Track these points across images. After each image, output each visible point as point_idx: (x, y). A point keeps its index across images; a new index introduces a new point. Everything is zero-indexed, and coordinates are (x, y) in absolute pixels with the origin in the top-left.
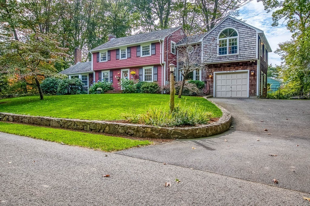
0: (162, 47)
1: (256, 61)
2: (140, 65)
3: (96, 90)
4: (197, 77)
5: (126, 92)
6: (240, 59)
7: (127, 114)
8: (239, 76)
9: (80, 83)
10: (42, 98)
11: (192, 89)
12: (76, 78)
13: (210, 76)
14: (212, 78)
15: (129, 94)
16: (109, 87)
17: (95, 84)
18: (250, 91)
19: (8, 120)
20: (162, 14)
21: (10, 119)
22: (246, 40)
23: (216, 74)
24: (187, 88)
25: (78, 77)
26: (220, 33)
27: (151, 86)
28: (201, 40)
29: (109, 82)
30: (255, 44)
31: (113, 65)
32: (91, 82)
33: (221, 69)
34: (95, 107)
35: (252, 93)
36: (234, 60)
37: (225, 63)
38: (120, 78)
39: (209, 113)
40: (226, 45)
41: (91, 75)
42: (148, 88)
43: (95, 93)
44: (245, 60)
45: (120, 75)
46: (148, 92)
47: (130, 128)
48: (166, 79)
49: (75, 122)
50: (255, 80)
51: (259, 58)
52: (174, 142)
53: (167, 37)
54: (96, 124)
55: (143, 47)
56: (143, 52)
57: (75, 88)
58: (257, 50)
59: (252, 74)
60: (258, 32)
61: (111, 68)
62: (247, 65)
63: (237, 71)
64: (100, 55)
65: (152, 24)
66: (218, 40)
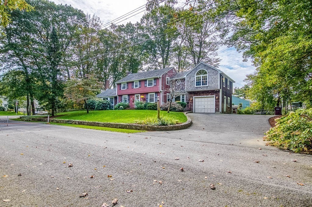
0: (160, 81)
1: (219, 90)
2: (147, 92)
3: (119, 108)
4: (183, 100)
5: (138, 109)
6: (209, 89)
7: (137, 120)
8: (209, 99)
9: (109, 103)
10: (88, 112)
11: (178, 107)
12: (106, 100)
13: (191, 99)
14: (192, 100)
15: (139, 110)
16: (127, 106)
17: (118, 104)
18: (216, 109)
19: (75, 124)
20: (163, 55)
21: (76, 123)
22: (212, 77)
24: (175, 107)
25: (107, 99)
26: (197, 72)
27: (153, 106)
28: (185, 76)
29: (127, 103)
30: (218, 80)
31: (130, 92)
32: (116, 103)
33: (198, 95)
34: (120, 117)
35: (217, 110)
36: (205, 89)
37: (200, 91)
38: (134, 100)
39: (177, 120)
40: (200, 80)
41: (116, 98)
42: (151, 106)
43: (119, 110)
44: (212, 89)
45: (134, 98)
46: (151, 109)
47: (138, 126)
48: (163, 101)
49: (112, 124)
50: (219, 102)
51: (220, 88)
52: (156, 131)
53: (164, 75)
54: (122, 125)
55: (149, 81)
56: (149, 84)
57: (106, 106)
58: (219, 83)
59: (217, 98)
60: (219, 72)
61: (128, 94)
62: (214, 93)
63: (208, 96)
64: (122, 85)
65: (157, 61)
66: (196, 76)
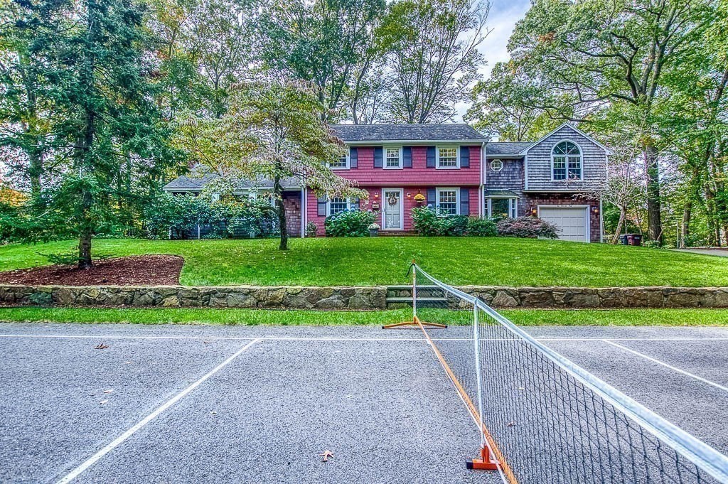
0: (483, 156)
2: (434, 184)
6: (585, 189)
13: (534, 212)
18: (592, 235)
22: (592, 162)
23: (541, 208)
26: (555, 146)
28: (525, 153)
30: (604, 169)
31: (366, 178)
33: (549, 201)
36: (576, 189)
37: (555, 193)
38: (380, 205)
40: (564, 165)
45: (378, 199)
50: (598, 220)
55: (441, 151)
56: (442, 159)
58: (607, 178)
59: (596, 211)
60: (607, 153)
63: (573, 206)
66: (552, 156)
